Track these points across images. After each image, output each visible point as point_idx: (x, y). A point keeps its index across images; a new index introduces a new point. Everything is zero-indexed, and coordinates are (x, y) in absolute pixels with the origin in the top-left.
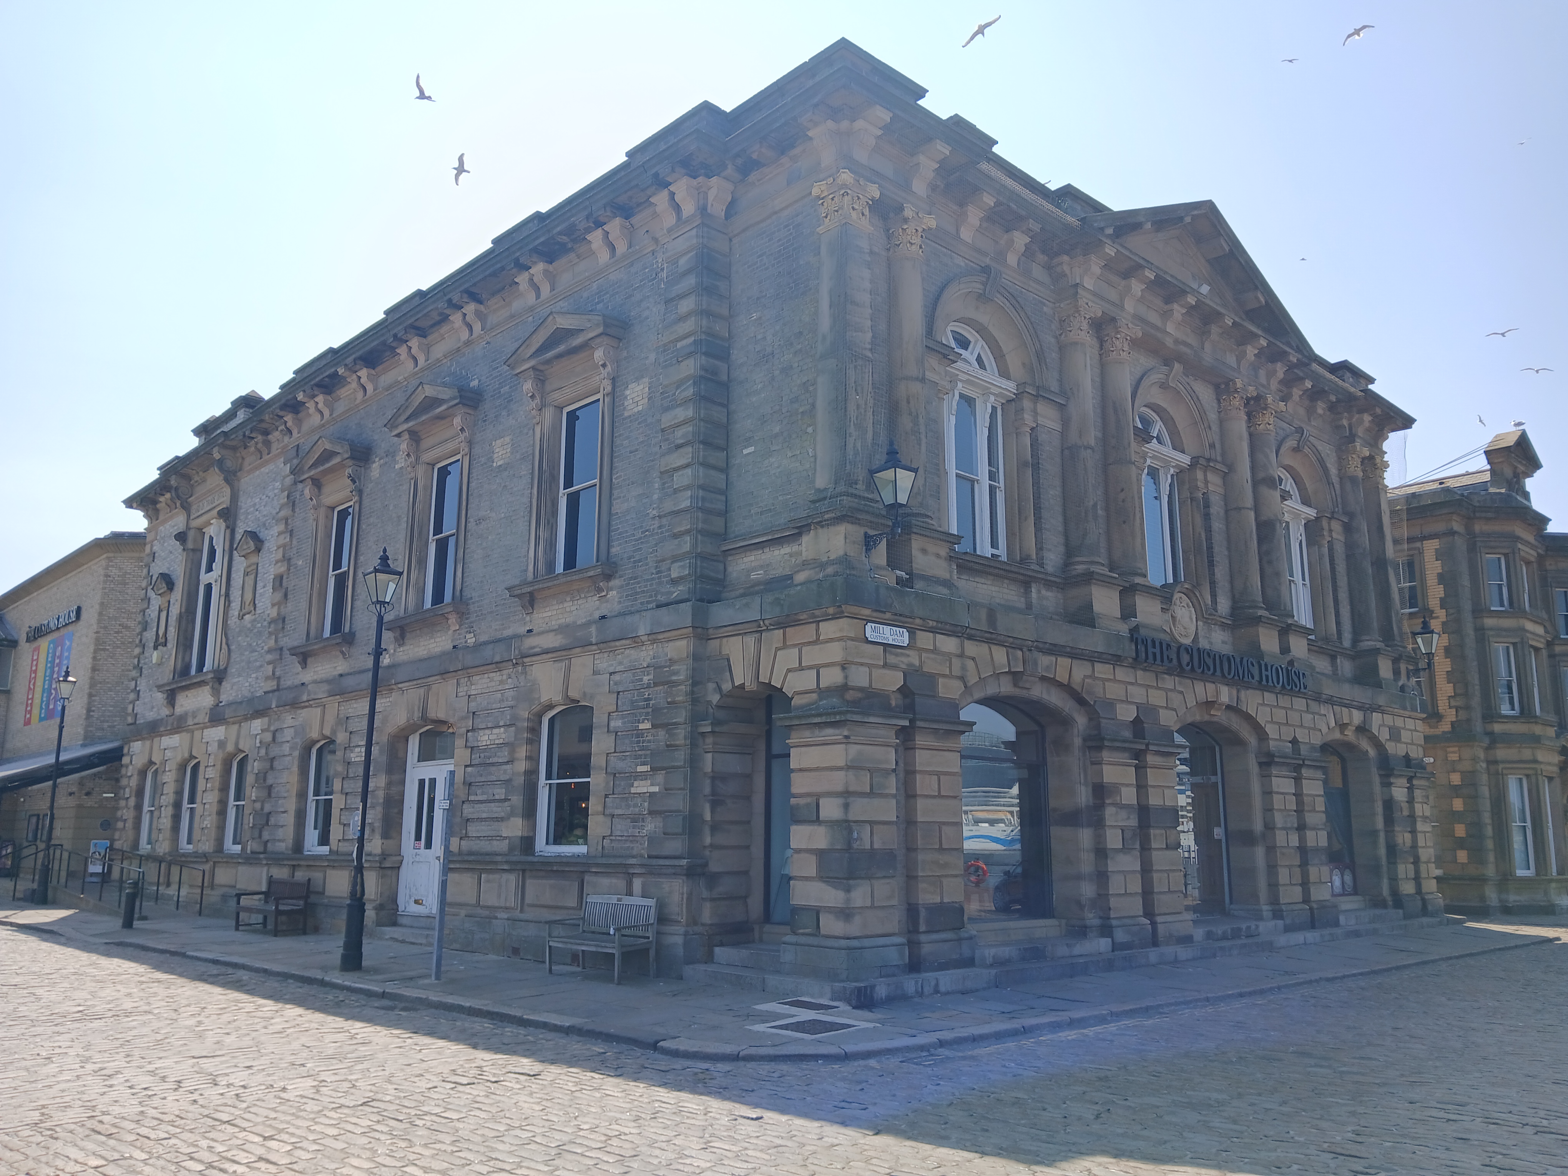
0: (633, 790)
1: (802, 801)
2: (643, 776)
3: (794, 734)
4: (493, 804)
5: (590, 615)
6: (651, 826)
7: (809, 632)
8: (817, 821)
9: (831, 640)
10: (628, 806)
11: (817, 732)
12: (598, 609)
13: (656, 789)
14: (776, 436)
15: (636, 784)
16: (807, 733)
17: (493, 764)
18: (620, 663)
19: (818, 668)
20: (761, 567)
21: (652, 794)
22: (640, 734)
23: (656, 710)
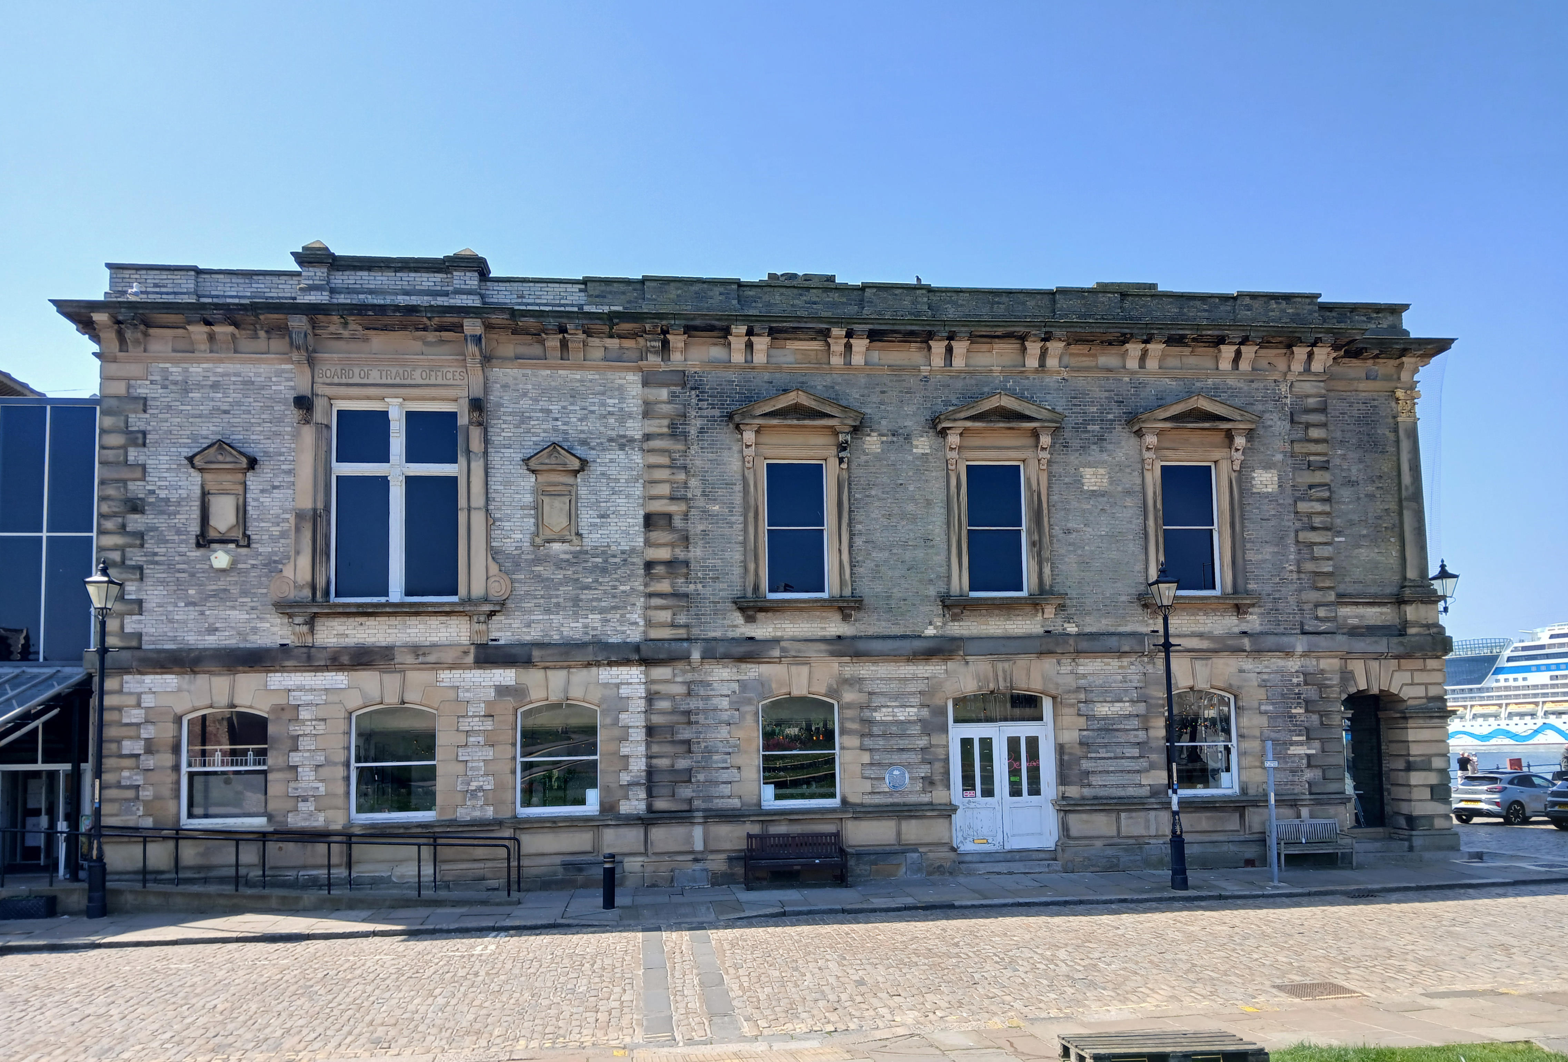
0: (1289, 752)
1: (1418, 759)
2: (1299, 743)
3: (1410, 721)
4: (1123, 761)
5: (1229, 629)
6: (1309, 775)
7: (1419, 664)
8: (1430, 769)
9: (1434, 670)
10: (1287, 762)
11: (1428, 721)
12: (1237, 626)
13: (1313, 752)
14: (1364, 536)
15: (1292, 748)
16: (1421, 721)
17: (1117, 730)
18: (1266, 667)
19: (1426, 685)
20: (1356, 617)
21: (1309, 756)
22: (1292, 717)
23: (1307, 702)
